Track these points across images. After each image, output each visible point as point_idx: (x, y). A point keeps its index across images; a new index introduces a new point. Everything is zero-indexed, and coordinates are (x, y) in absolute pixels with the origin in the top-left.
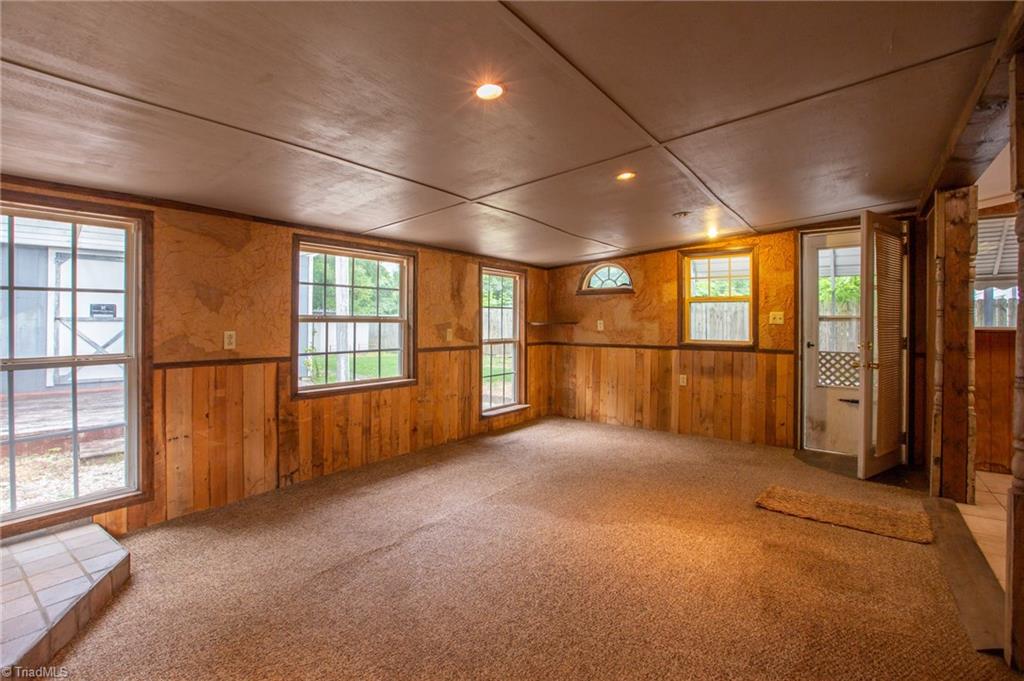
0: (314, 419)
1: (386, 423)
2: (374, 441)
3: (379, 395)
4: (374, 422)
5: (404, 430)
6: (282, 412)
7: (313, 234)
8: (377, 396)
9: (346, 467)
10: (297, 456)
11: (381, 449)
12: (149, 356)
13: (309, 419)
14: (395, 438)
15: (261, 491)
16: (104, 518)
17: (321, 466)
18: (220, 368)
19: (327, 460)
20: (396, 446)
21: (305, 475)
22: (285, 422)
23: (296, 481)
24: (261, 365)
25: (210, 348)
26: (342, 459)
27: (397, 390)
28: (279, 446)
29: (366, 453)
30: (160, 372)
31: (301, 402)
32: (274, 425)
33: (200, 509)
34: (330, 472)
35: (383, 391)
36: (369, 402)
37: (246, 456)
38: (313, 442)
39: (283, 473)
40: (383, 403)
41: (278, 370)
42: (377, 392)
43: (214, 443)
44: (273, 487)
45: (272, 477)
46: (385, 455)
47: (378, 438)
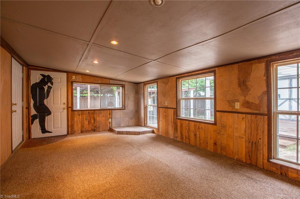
0: (181, 125)
1: (202, 135)
2: (198, 139)
3: (199, 125)
4: (198, 133)
5: (211, 142)
6: (175, 121)
7: (180, 76)
8: (198, 125)
9: (189, 143)
10: (177, 133)
11: (200, 143)
12: (158, 106)
13: (180, 125)
14: (206, 143)
15: (171, 138)
16: (154, 130)
17: (182, 139)
18: (165, 109)
19: (184, 138)
20: (207, 146)
21: (179, 139)
22: (175, 124)
23: (177, 140)
24: (171, 109)
25: (164, 105)
26: (187, 140)
27: (207, 125)
28: (174, 129)
29: (195, 142)
30: (159, 108)
31: (178, 120)
32: (173, 123)
33: (163, 135)
34: (185, 142)
35: (201, 124)
36: (196, 126)
37: (169, 128)
38: (181, 132)
39: (175, 136)
40: (201, 128)
41: (174, 111)
42: (198, 123)
43: (165, 124)
44: (173, 138)
45: (173, 136)
46: (202, 147)
47: (199, 139)
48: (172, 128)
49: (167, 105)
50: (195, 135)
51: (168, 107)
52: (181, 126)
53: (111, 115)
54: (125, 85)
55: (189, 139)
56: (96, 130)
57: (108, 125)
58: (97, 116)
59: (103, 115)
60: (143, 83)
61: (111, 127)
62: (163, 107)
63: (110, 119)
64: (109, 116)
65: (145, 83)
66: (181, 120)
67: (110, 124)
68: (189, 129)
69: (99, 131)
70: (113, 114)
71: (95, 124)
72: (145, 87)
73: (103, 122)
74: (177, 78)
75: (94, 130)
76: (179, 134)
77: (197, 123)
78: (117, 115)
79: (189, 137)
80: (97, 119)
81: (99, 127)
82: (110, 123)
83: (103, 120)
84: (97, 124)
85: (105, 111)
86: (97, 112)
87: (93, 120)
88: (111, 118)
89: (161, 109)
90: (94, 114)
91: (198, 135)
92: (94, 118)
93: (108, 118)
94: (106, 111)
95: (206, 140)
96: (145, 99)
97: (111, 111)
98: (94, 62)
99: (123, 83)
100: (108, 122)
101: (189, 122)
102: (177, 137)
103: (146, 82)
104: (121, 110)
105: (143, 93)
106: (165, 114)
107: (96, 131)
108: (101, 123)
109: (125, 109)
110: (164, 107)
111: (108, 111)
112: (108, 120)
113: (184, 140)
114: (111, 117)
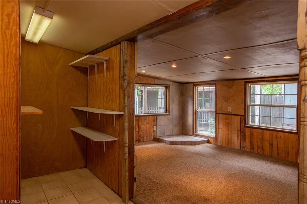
1: (281, 145)
6: (242, 129)
8: (276, 134)
9: (262, 154)
10: (246, 143)
11: (278, 154)
12: (216, 111)
13: (250, 134)
14: (286, 153)
15: (236, 148)
16: (210, 139)
17: (253, 149)
18: (227, 115)
19: (255, 148)
20: (287, 156)
21: (248, 149)
22: (242, 132)
23: (245, 150)
24: (236, 116)
25: (226, 110)
26: (260, 150)
27: (287, 134)
28: (241, 138)
29: (271, 153)
30: (217, 115)
31: (247, 128)
32: (239, 132)
33: (224, 145)
34: (257, 152)
35: (280, 133)
36: (273, 135)
37: (233, 138)
38: (251, 141)
39: (242, 146)
40: (279, 137)
41: (241, 118)
42: (276, 132)
43: (226, 132)
44: (239, 148)
45: (239, 146)
46: (280, 157)
47: (277, 150)
48: (238, 136)
49: (230, 111)
50: (271, 145)
51: (232, 113)
52: (252, 134)
53: (155, 122)
54: (169, 85)
55: (263, 149)
56: (141, 140)
57: (153, 134)
58: (142, 123)
59: (147, 121)
60: (192, 84)
61: (155, 136)
62: (224, 113)
63: (154, 127)
64: (154, 124)
65: (194, 84)
66: (251, 129)
67: (154, 133)
68: (263, 138)
69: (144, 141)
70: (158, 120)
71: (140, 133)
72: (195, 88)
73: (147, 130)
74: (246, 83)
75: (139, 140)
76: (247, 144)
77: (274, 132)
78: (162, 121)
79: (263, 147)
80: (142, 126)
81: (144, 136)
82: (154, 131)
83: (147, 128)
84: (142, 133)
85: (149, 116)
86: (142, 118)
87: (138, 127)
88: (156, 126)
89: (220, 116)
90: (139, 121)
91: (275, 144)
92: (139, 125)
93: (153, 125)
94: (151, 117)
95: (287, 150)
96: (195, 102)
97: (155, 117)
98: (172, 66)
99: (168, 83)
100: (153, 130)
101: (263, 130)
102: (244, 147)
103: (196, 82)
104: (166, 116)
105: (192, 95)
106: (228, 121)
107: (141, 142)
108: (146, 131)
109: (169, 115)
110: (226, 113)
111: (153, 116)
112: (153, 128)
113: (255, 151)
114: (155, 124)
